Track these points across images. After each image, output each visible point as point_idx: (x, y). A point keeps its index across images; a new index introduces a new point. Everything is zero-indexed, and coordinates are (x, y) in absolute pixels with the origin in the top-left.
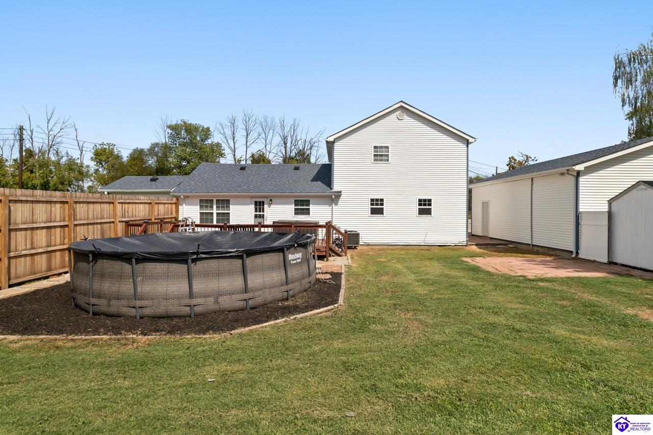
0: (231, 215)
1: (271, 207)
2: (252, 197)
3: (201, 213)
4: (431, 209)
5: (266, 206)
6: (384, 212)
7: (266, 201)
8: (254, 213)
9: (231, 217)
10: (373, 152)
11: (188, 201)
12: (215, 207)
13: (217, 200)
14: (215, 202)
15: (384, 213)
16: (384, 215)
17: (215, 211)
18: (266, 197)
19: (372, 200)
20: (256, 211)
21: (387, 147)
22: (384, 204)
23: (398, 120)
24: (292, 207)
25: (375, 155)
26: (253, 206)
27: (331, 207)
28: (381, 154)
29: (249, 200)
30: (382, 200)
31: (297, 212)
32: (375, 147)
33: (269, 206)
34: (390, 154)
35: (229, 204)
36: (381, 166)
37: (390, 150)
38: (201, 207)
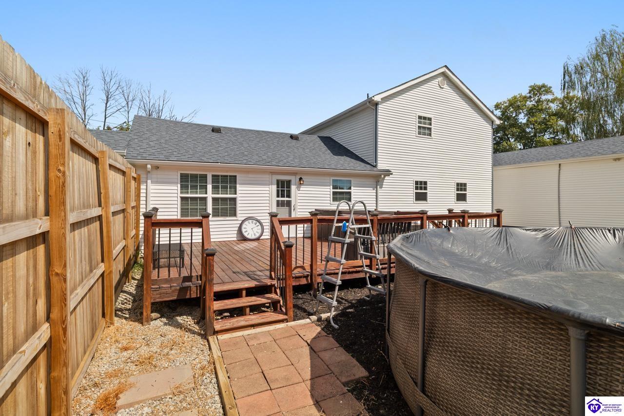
0: (238, 202)
1: (301, 189)
2: (273, 173)
3: (182, 198)
4: (466, 194)
5: (293, 188)
6: (428, 197)
7: (294, 179)
8: (275, 199)
9: (238, 205)
10: (417, 122)
11: (156, 174)
12: (209, 187)
13: (213, 176)
14: (209, 179)
15: (428, 200)
16: (428, 202)
17: (210, 195)
18: (294, 174)
19: (417, 183)
20: (278, 196)
21: (430, 119)
22: (428, 188)
23: (439, 88)
24: (329, 190)
25: (419, 127)
26: (274, 188)
27: (375, 191)
28: (425, 127)
29: (267, 177)
30: (425, 183)
31: (337, 197)
32: (420, 117)
33: (298, 188)
34: (432, 127)
35: (236, 183)
36: (424, 140)
37: (433, 122)
38: (184, 187)
